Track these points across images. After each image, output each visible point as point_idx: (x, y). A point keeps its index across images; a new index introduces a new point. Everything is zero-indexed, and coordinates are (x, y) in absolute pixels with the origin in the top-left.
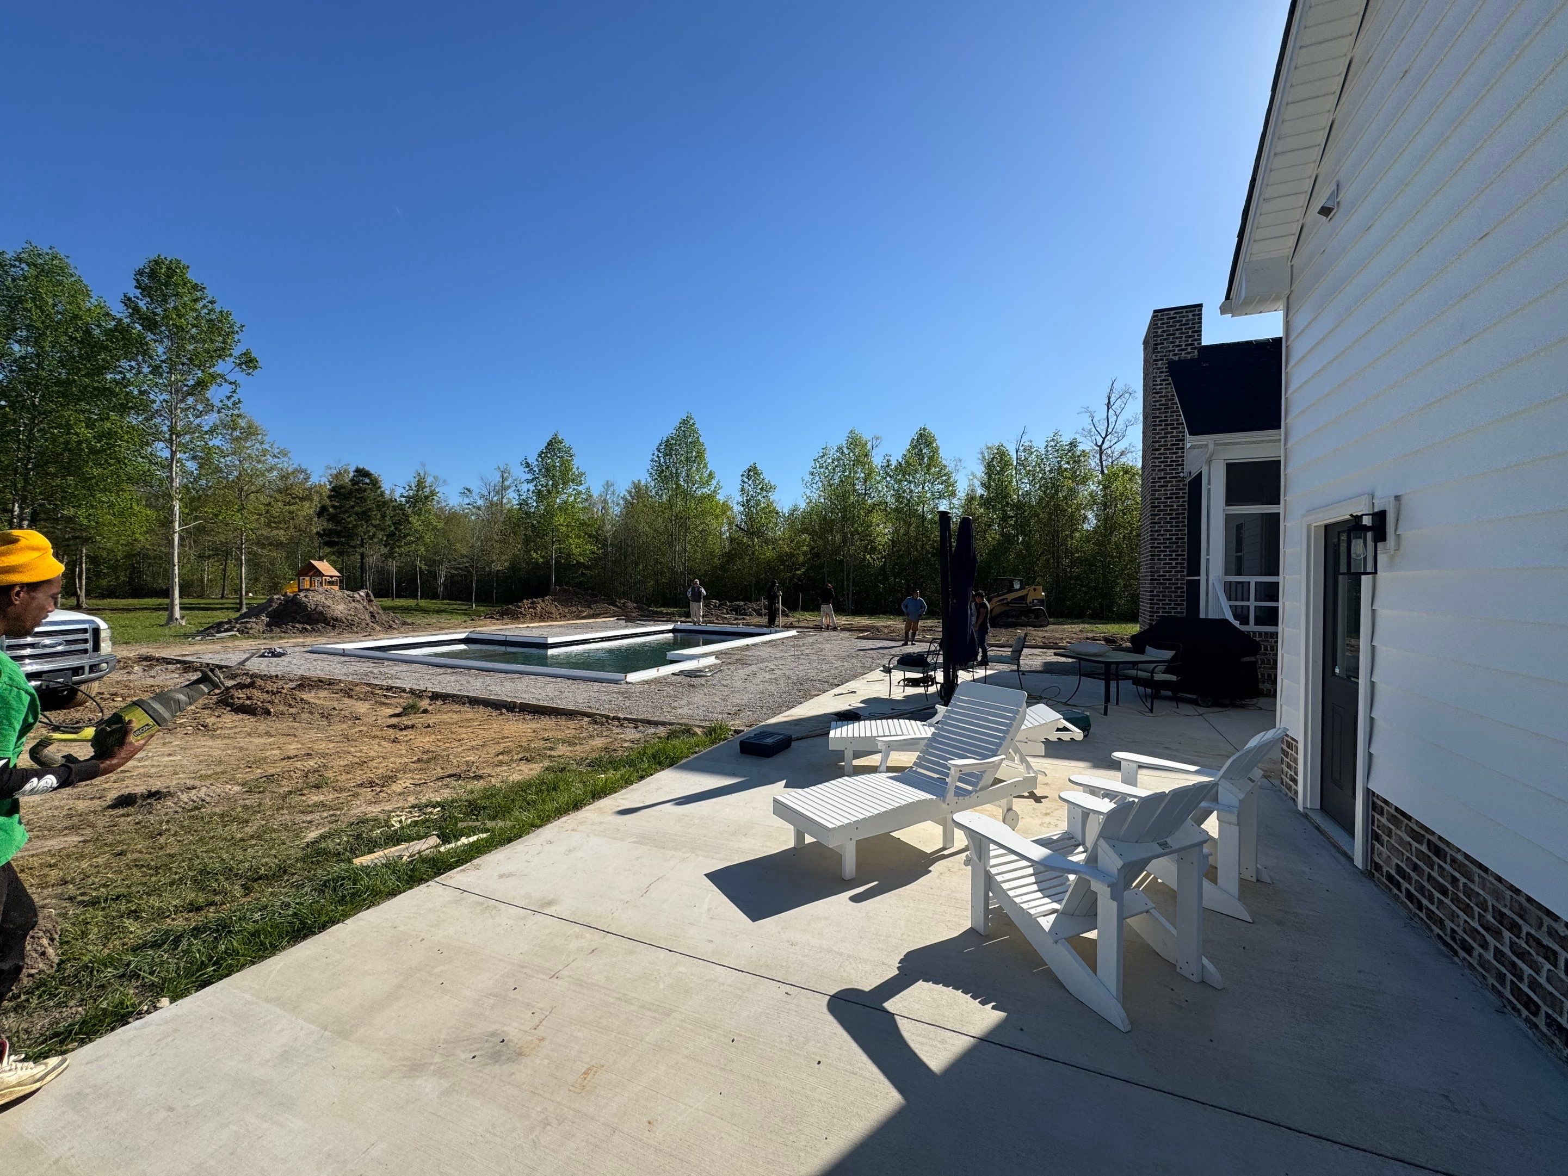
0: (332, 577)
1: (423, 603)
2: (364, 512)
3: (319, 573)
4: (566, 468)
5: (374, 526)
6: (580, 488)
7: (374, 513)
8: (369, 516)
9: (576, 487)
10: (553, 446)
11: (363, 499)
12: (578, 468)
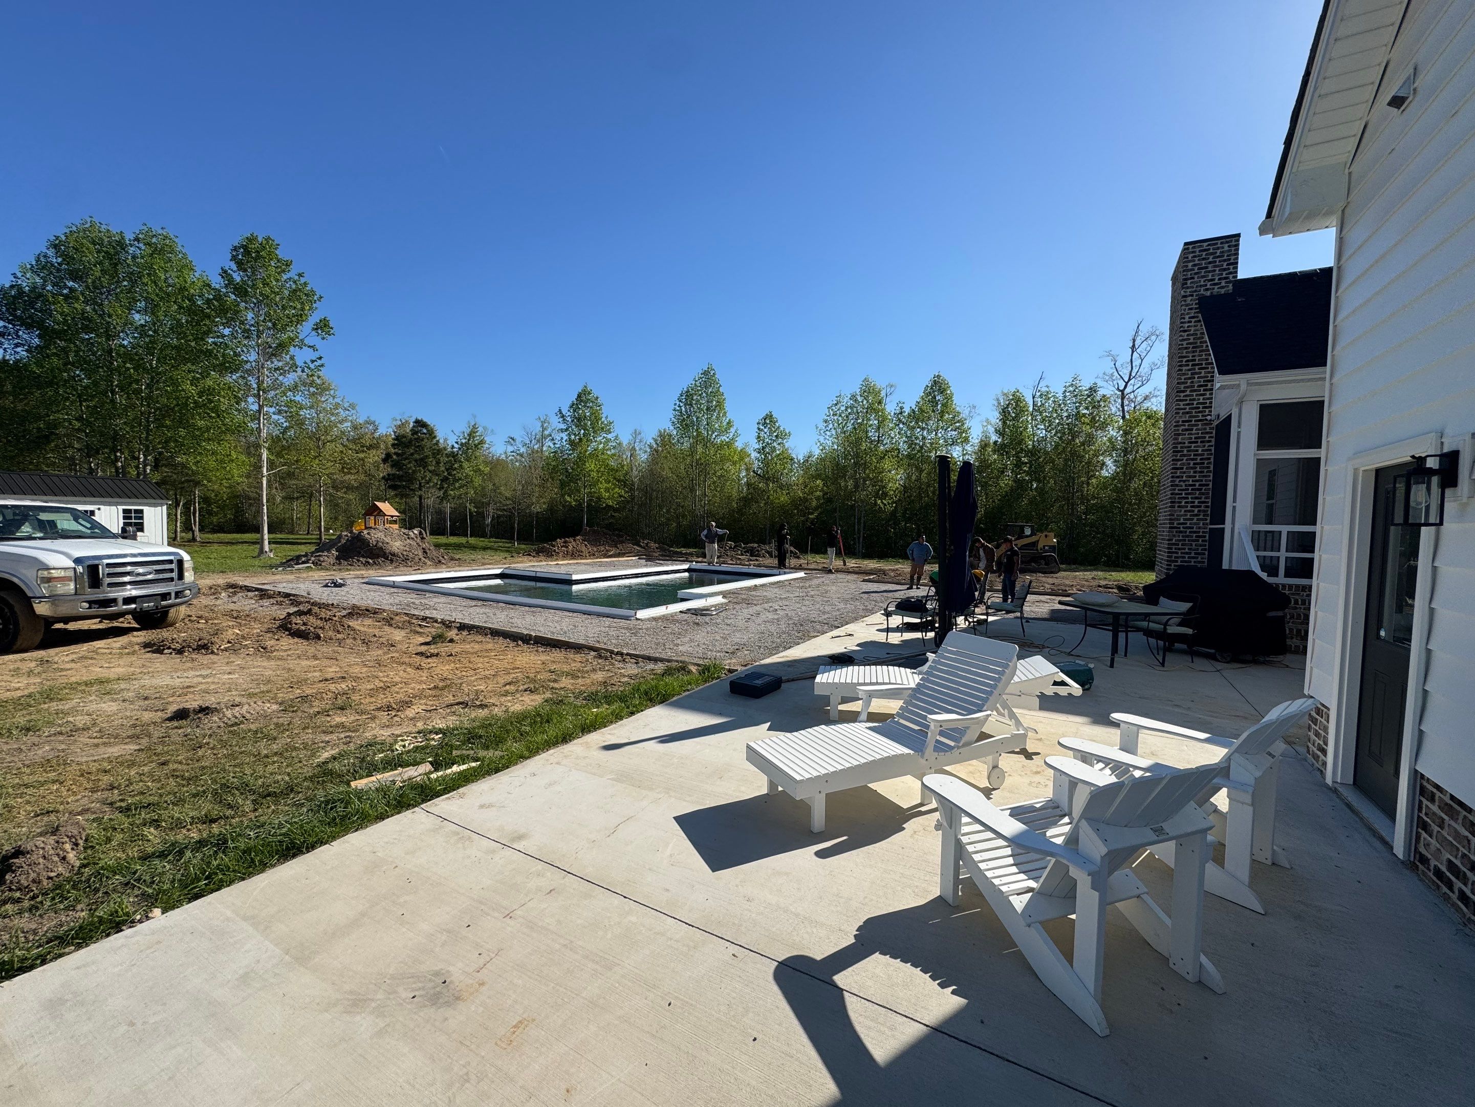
0: (392, 516)
1: (472, 540)
2: (422, 459)
3: (380, 513)
4: (596, 417)
5: (430, 472)
6: (609, 436)
7: (430, 460)
8: (426, 463)
9: (605, 435)
10: (583, 398)
11: (421, 448)
12: (606, 418)
